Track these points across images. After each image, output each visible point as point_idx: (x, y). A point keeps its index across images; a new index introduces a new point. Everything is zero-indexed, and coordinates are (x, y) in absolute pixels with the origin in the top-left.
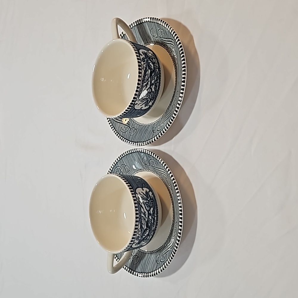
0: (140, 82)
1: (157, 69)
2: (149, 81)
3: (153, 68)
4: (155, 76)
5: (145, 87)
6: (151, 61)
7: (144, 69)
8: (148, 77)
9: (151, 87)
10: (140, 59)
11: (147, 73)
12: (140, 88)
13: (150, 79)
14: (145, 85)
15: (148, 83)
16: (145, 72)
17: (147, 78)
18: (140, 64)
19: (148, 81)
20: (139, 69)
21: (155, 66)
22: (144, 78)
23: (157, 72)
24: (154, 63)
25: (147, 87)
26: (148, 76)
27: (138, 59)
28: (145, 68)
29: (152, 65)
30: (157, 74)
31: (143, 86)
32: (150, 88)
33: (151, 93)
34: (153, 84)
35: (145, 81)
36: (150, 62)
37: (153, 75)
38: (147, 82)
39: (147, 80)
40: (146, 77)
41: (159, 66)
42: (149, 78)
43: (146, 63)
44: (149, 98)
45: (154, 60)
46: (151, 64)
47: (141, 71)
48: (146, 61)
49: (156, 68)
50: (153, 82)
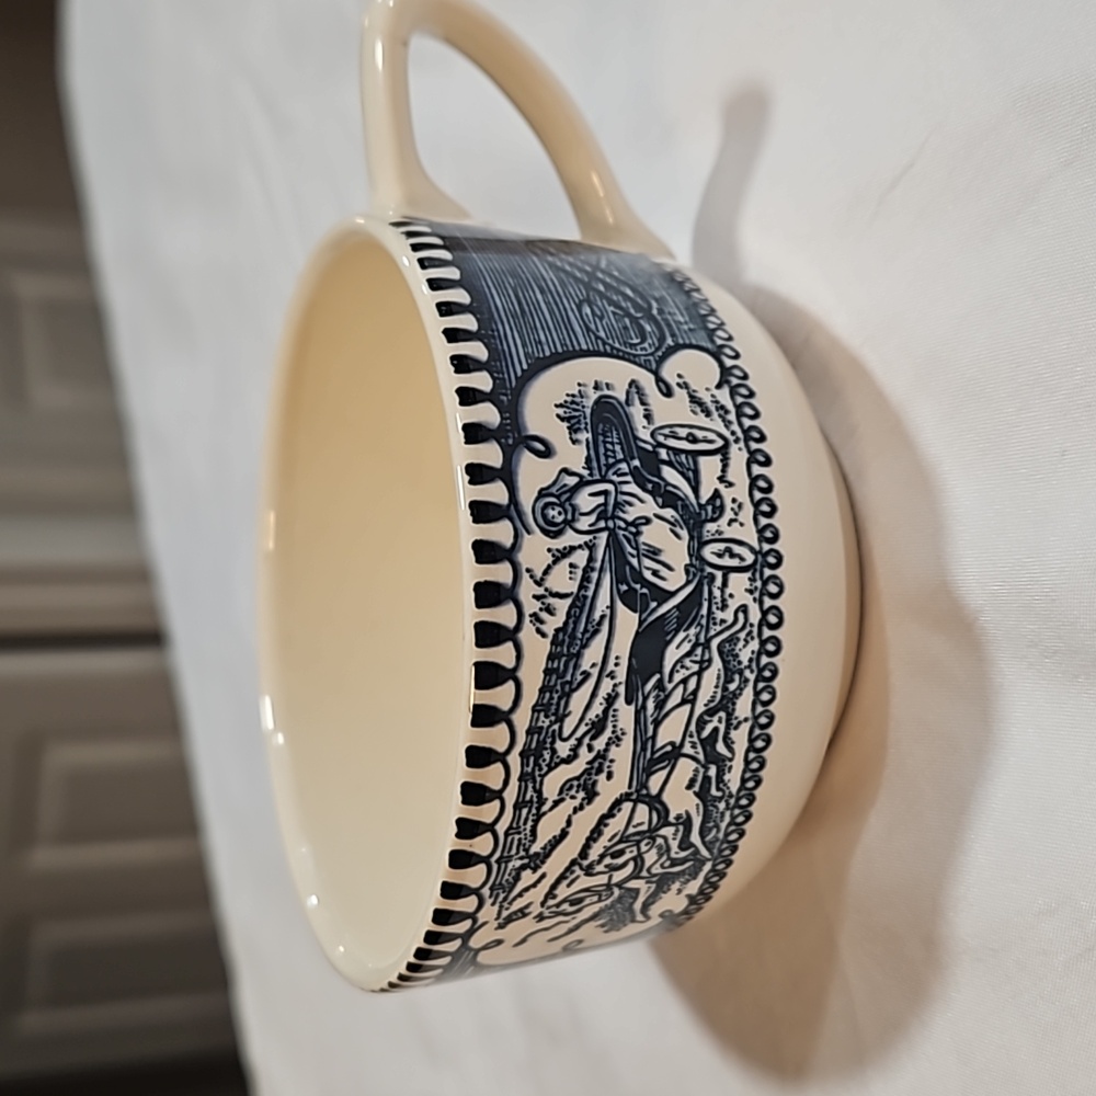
0: (498, 767)
1: (739, 582)
2: (616, 740)
3: (674, 580)
4: (704, 665)
5: (568, 806)
6: (668, 498)
7: (553, 623)
8: (611, 700)
9: (645, 785)
10: (510, 511)
11: (592, 655)
12: (501, 828)
13: (625, 714)
14: (566, 788)
15: (600, 762)
16: (567, 646)
17: (597, 709)
18: (501, 573)
19: (599, 744)
20: (488, 634)
21: (708, 553)
22: (544, 722)
23: (728, 615)
24: (694, 519)
25: (591, 795)
26: (606, 686)
27: (482, 512)
28: (562, 606)
29: (676, 551)
30: (733, 640)
31: (541, 801)
32: (638, 793)
33: (651, 834)
34: (674, 753)
35: (563, 749)
36: (647, 506)
37: (672, 655)
38: (585, 756)
39: (598, 727)
40: (579, 700)
41: (769, 535)
42: (620, 703)
43: (591, 547)
44: (635, 876)
45: (709, 467)
46: (655, 534)
47: (503, 655)
48: (584, 523)
49: (727, 570)
50: (671, 731)
